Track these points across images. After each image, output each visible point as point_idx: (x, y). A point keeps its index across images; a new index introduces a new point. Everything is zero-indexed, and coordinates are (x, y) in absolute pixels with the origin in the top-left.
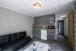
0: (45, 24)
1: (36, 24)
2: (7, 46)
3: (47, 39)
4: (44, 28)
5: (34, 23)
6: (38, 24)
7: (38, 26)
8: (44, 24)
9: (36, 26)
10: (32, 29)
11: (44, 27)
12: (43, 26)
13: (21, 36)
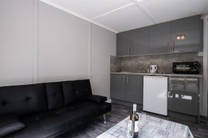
0: (157, 57)
1: (121, 59)
2: (37, 119)
3: (168, 111)
4: (153, 71)
5: (115, 54)
6: (130, 58)
7: (129, 63)
8: (152, 57)
9: (122, 64)
10: (109, 73)
11: (153, 66)
12: (148, 63)
13: (77, 92)
